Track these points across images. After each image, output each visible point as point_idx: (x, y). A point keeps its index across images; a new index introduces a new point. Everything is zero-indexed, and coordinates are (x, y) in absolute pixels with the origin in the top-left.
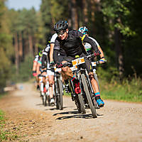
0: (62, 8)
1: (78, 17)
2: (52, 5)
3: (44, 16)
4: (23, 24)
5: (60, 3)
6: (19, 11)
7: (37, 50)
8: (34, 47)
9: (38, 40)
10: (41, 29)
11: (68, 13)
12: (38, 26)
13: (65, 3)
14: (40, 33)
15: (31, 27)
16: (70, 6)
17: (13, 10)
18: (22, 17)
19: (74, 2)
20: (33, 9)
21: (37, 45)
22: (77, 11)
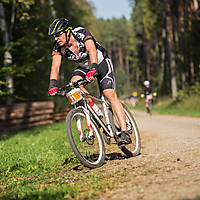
0: (156, 17)
1: (174, 26)
2: (144, 13)
3: (135, 26)
4: (112, 35)
5: (154, 11)
6: (108, 21)
7: (127, 63)
8: (124, 60)
9: (128, 52)
10: (132, 40)
11: (162, 23)
12: (129, 37)
13: (159, 12)
14: (131, 45)
15: (121, 38)
16: (164, 14)
17: (102, 19)
18: (112, 27)
19: (169, 10)
20: (124, 18)
21: (128, 58)
22: (173, 20)
